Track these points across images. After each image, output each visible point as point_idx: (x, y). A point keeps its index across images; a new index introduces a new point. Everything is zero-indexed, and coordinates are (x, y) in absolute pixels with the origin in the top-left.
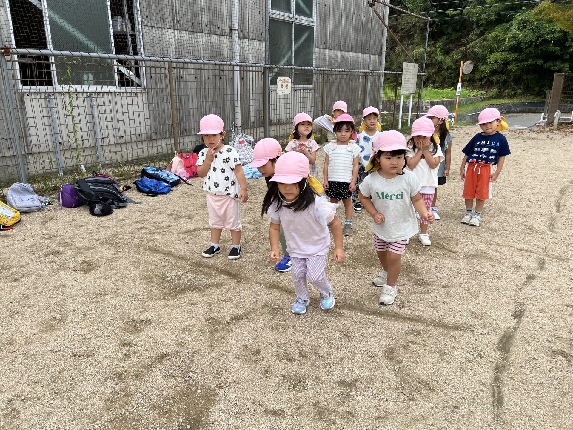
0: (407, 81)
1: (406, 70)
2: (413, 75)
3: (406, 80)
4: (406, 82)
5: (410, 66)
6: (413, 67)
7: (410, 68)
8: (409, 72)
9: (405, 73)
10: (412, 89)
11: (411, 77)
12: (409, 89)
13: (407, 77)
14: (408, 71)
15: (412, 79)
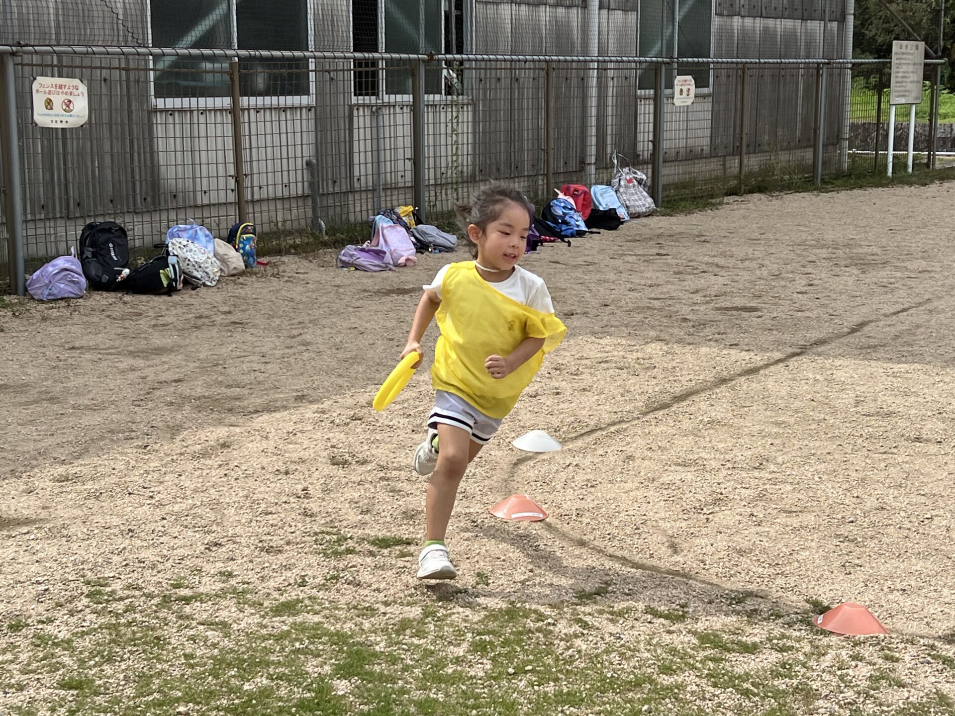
0: (903, 77)
1: (898, 56)
2: (914, 64)
3: (900, 74)
4: (900, 80)
5: (907, 46)
6: (914, 48)
7: (909, 51)
8: (905, 59)
9: (898, 61)
10: (914, 94)
11: (911, 68)
12: (907, 94)
13: (900, 70)
14: (904, 56)
15: (913, 72)
